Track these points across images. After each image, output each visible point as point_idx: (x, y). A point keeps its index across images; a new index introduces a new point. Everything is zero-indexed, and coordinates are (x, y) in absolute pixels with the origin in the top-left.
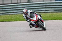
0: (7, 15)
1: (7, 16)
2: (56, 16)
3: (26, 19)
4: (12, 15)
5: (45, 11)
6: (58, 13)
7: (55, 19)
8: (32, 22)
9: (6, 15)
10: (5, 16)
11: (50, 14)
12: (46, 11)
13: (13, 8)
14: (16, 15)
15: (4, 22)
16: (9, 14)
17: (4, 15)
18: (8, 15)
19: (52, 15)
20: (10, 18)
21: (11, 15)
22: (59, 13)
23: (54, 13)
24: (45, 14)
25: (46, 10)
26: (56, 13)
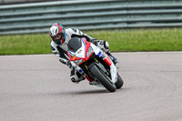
0: (15, 35)
1: (14, 37)
2: (158, 39)
4: (29, 36)
5: (126, 25)
6: (164, 30)
7: (154, 47)
9: (10, 35)
10: (9, 37)
11: (141, 32)
12: (130, 25)
13: (30, 15)
14: (40, 36)
15: (4, 55)
16: (21, 32)
17: (6, 35)
18: (18, 37)
19: (146, 36)
20: (21, 45)
21: (26, 37)
22: (168, 30)
23: (153, 31)
24: (125, 32)
25: (128, 22)
26: (158, 31)
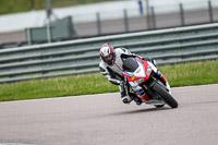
3: (108, 76)
8: (131, 83)
